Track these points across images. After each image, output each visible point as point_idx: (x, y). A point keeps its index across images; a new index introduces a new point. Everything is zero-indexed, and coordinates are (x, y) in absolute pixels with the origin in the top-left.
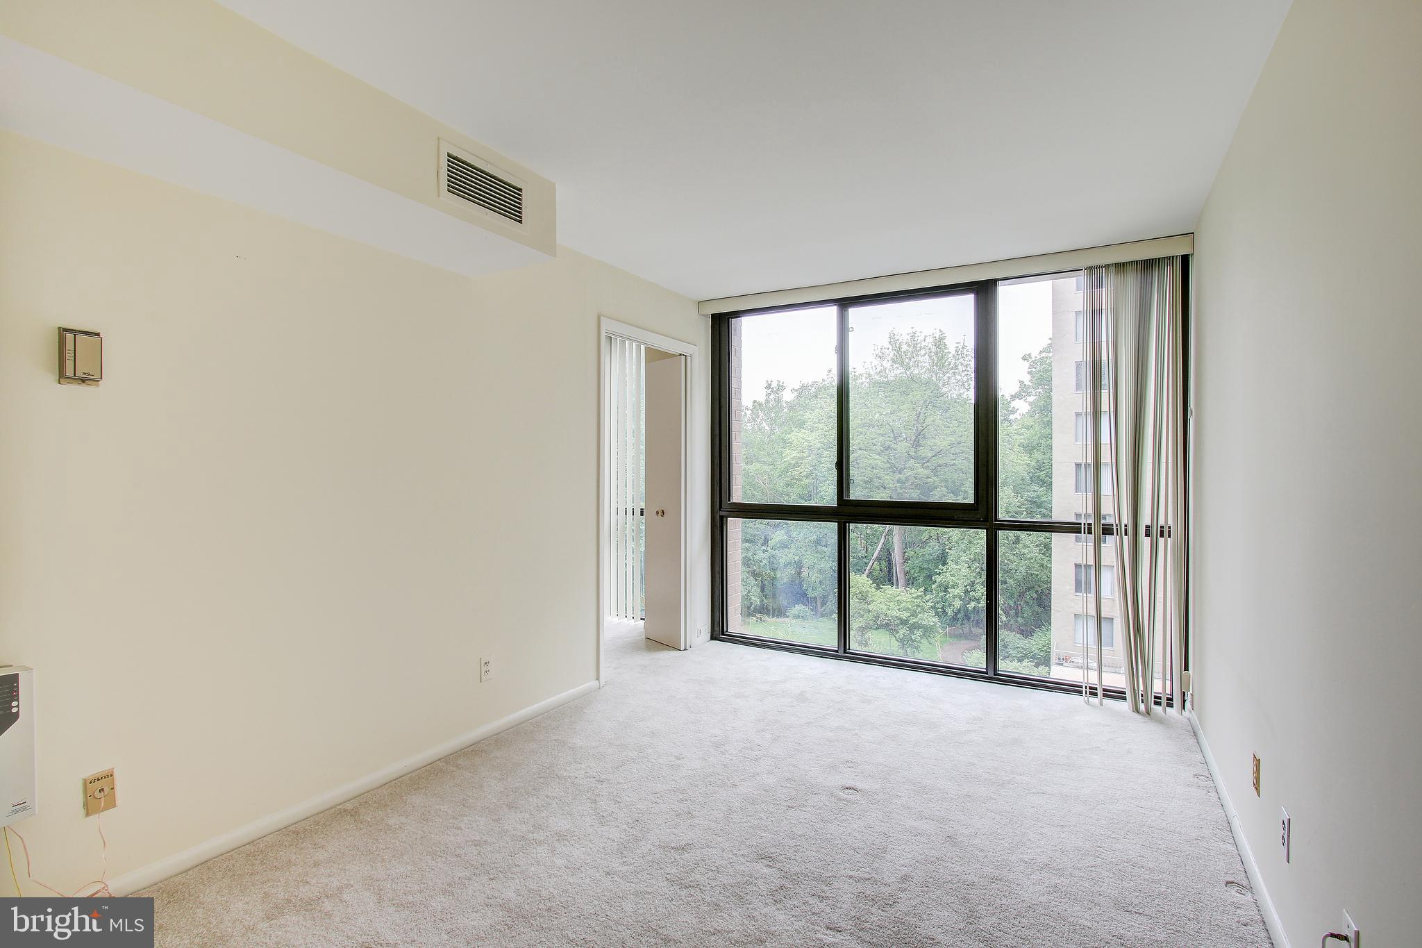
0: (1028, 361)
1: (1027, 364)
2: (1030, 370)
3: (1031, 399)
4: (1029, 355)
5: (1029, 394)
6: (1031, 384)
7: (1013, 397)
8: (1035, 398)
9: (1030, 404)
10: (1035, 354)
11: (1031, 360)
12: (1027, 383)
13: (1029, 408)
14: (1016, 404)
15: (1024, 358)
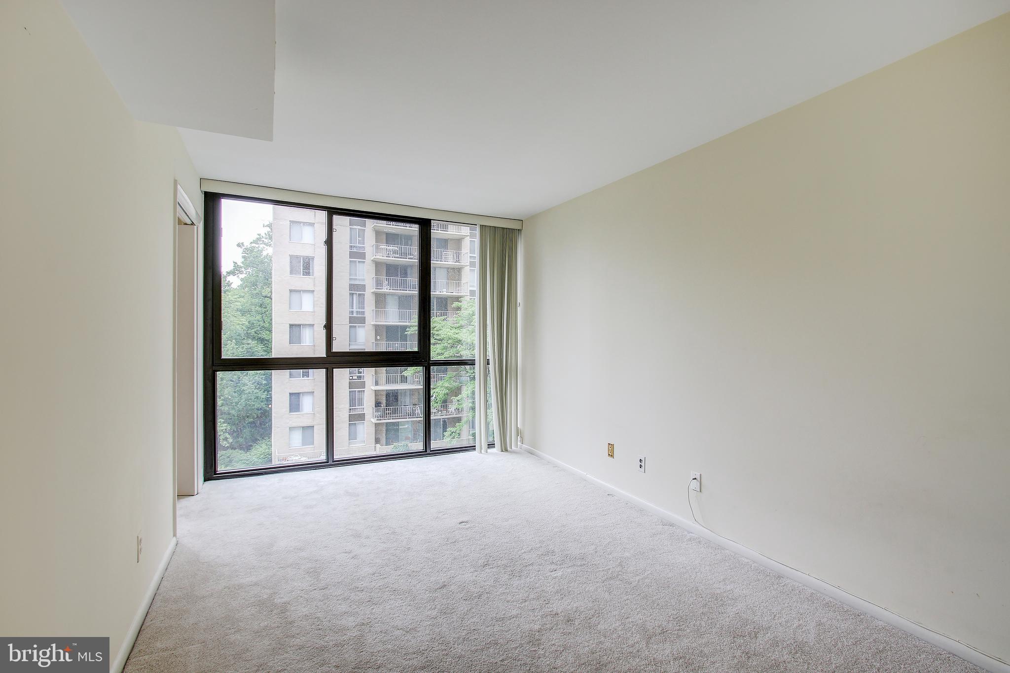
0: (241, 248)
1: (240, 250)
2: (244, 255)
3: (242, 276)
4: (242, 243)
5: (241, 272)
6: (242, 265)
7: (229, 273)
8: (246, 275)
9: (242, 280)
10: (247, 244)
11: (243, 247)
12: (239, 264)
13: (241, 283)
14: (231, 278)
15: (239, 245)
